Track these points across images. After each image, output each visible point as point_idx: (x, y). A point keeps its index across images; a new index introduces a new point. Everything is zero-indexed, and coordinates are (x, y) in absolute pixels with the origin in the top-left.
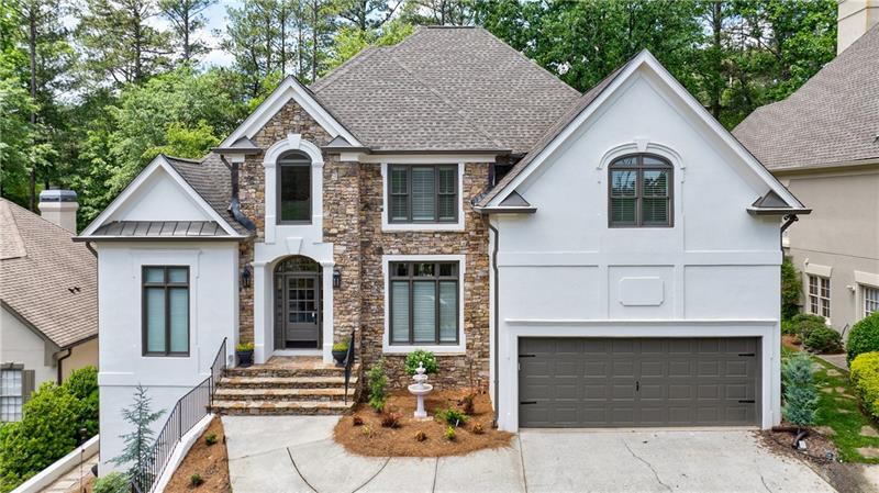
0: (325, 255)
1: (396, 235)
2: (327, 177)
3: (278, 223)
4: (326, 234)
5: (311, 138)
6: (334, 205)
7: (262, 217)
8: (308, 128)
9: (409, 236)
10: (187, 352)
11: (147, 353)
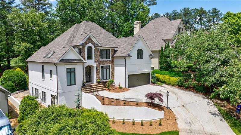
0: (95, 65)
2: (95, 51)
3: (87, 59)
4: (95, 61)
5: (93, 44)
7: (85, 58)
8: (92, 42)
9: (103, 61)
10: (75, 84)
11: (67, 85)
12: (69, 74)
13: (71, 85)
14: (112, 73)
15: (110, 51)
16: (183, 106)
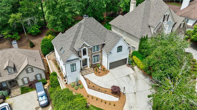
0: (88, 58)
1: (94, 53)
2: (88, 50)
3: (83, 56)
4: (88, 56)
5: (86, 47)
6: (89, 53)
7: (82, 56)
8: (86, 46)
9: (95, 53)
10: (76, 71)
11: (72, 72)
12: (72, 67)
13: (74, 71)
14: (101, 58)
15: (100, 45)
16: (135, 93)
